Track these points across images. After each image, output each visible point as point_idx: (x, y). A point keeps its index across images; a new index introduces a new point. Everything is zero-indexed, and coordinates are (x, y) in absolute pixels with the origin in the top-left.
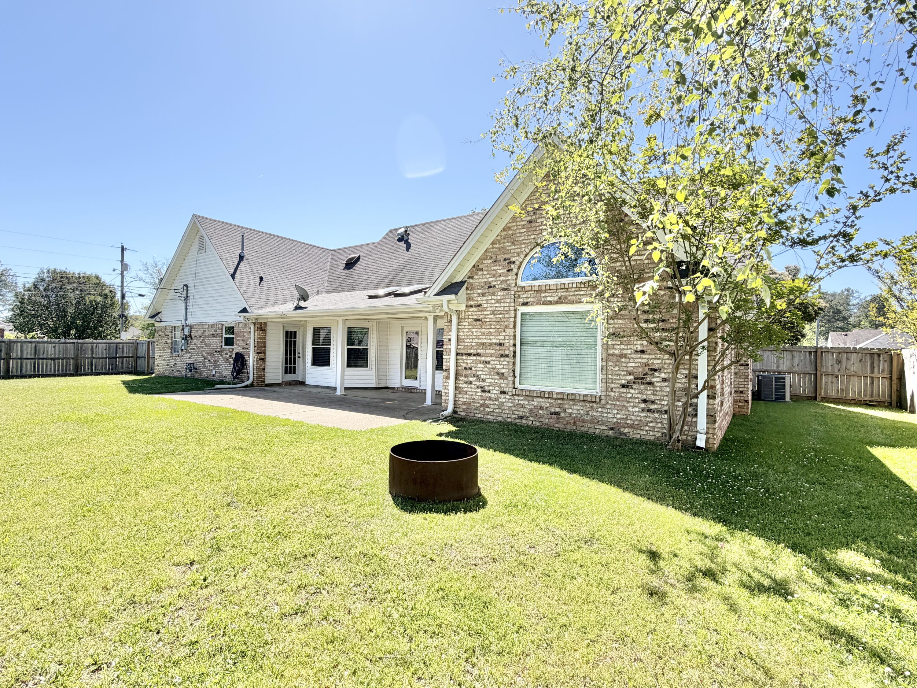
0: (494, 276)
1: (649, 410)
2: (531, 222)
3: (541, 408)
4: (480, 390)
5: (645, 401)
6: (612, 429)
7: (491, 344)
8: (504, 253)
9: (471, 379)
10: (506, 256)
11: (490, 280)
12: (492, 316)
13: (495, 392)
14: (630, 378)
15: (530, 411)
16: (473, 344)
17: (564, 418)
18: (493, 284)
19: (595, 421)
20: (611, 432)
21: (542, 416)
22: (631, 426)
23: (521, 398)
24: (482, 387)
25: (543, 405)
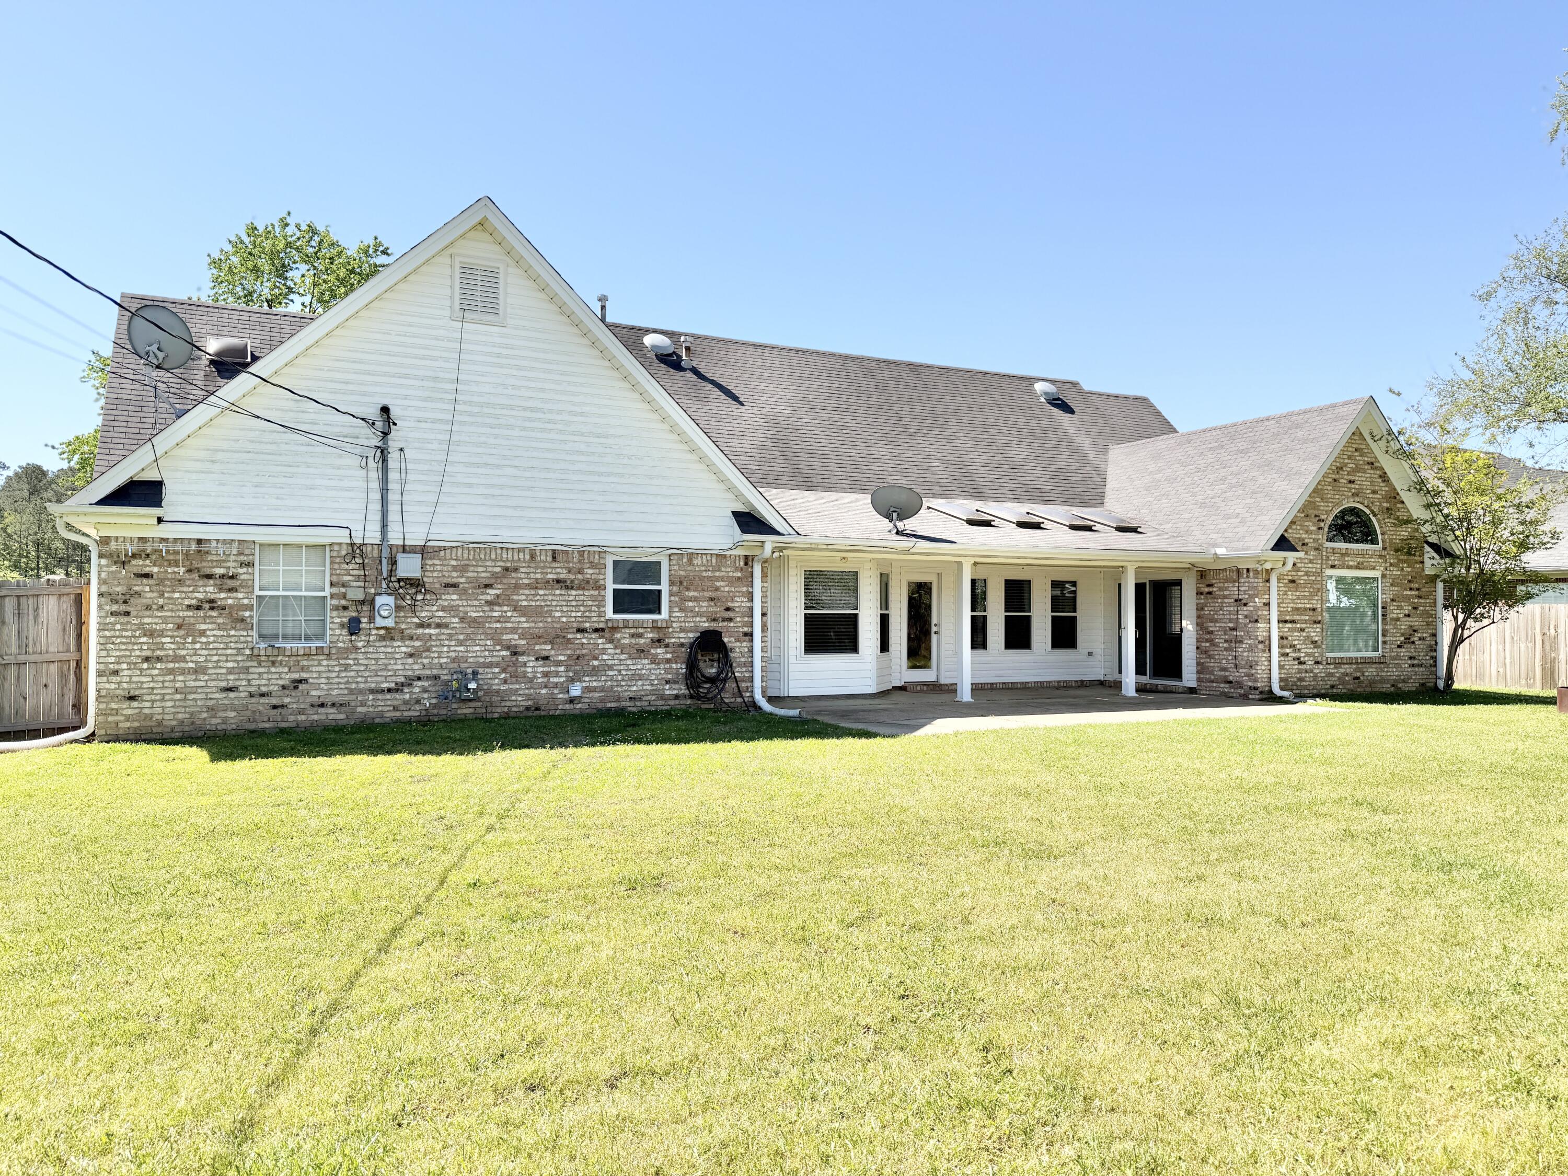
0: (1307, 532)
1: (1413, 666)
2: (1335, 480)
3: (1347, 675)
4: (1296, 662)
5: (1410, 658)
6: (1393, 686)
7: (1305, 609)
8: (1314, 509)
9: (1288, 651)
10: (1316, 512)
11: (1304, 536)
12: (1306, 578)
13: (1310, 663)
14: (1402, 638)
15: (1339, 678)
16: (1289, 609)
17: (1363, 682)
18: (1306, 541)
19: (1383, 680)
20: (1392, 689)
21: (1348, 683)
22: (1404, 681)
23: (1332, 666)
24: (1298, 659)
25: (1348, 671)
